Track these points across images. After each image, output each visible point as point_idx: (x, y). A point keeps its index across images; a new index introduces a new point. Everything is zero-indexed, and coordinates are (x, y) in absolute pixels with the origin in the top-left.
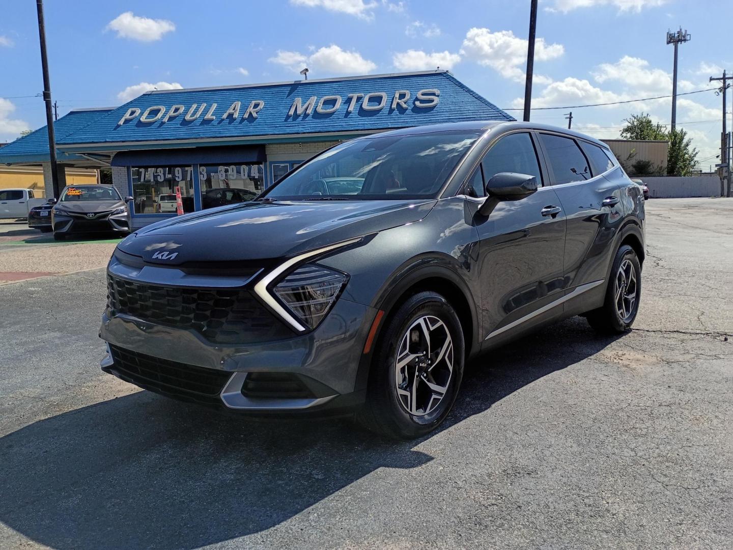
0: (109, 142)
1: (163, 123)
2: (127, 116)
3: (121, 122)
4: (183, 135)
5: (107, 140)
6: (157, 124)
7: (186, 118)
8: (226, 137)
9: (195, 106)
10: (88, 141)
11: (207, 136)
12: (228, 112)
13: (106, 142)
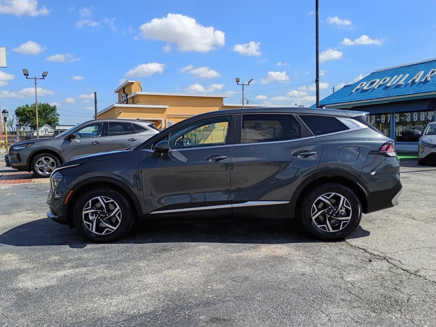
0: (344, 102)
1: (374, 89)
2: (358, 87)
3: (354, 91)
4: (381, 96)
5: (343, 102)
6: (371, 90)
7: (387, 85)
8: (405, 95)
9: (395, 77)
10: (335, 102)
11: (394, 95)
12: (413, 78)
13: (342, 103)
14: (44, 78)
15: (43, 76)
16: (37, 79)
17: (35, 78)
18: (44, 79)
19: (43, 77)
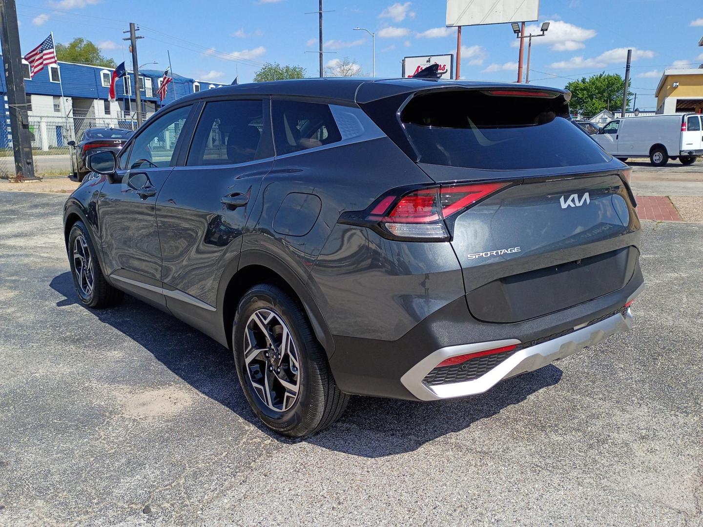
14: (543, 33)
15: (542, 30)
16: (533, 36)
17: (531, 35)
18: (543, 35)
19: (541, 33)
